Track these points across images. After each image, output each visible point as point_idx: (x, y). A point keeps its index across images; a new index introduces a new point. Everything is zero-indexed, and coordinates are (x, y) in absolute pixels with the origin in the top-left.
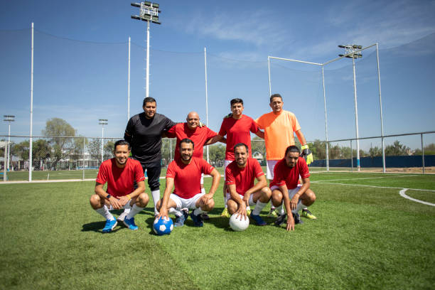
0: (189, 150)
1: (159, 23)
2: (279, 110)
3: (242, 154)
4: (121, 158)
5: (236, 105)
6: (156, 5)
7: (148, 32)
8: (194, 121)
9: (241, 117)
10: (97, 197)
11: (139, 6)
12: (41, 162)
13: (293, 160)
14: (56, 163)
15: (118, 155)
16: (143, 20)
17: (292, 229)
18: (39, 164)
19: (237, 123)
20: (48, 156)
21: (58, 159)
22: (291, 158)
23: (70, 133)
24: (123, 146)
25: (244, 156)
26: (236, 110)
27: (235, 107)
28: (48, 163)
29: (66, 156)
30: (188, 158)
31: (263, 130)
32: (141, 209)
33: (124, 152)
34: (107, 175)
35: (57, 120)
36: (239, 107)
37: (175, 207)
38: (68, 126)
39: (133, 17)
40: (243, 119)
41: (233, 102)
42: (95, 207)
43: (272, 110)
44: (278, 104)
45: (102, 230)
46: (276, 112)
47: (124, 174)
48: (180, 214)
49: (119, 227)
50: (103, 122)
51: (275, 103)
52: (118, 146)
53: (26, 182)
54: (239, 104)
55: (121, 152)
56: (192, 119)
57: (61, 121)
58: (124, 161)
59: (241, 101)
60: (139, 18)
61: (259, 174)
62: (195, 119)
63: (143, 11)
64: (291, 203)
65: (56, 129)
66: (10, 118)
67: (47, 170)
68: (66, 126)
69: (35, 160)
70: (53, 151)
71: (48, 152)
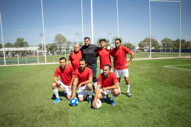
3: (106, 70)
9: (103, 47)
14: (60, 52)
18: (54, 52)
20: (57, 49)
21: (61, 51)
23: (64, 40)
24: (63, 60)
26: (102, 45)
28: (57, 52)
29: (64, 49)
35: (59, 35)
36: (103, 43)
38: (64, 37)
50: (77, 34)
52: (61, 60)
53: (44, 64)
57: (61, 35)
59: (104, 40)
65: (59, 38)
66: (42, 35)
67: (57, 55)
68: (62, 37)
69: (52, 51)
70: (58, 47)
71: (57, 48)
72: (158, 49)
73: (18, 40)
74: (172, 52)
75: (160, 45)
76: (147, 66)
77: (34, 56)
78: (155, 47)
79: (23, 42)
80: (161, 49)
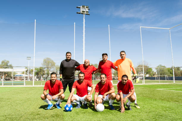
0: (82, 77)
1: (89, 15)
2: (123, 58)
3: (103, 78)
4: (53, 80)
5: (104, 56)
6: (88, 7)
7: (84, 19)
8: (87, 63)
9: (106, 61)
10: (43, 95)
11: (80, 8)
12: (41, 77)
13: (124, 81)
14: (47, 77)
15: (52, 78)
16: (82, 14)
17: (123, 112)
18: (40, 77)
19: (105, 64)
22: (124, 80)
23: (53, 64)
24: (54, 75)
25: (104, 79)
26: (104, 59)
27: (104, 57)
28: (44, 77)
30: (82, 80)
31: (117, 67)
32: (62, 100)
33: (54, 77)
34: (48, 86)
35: (48, 59)
36: (105, 57)
37: (76, 100)
38: (53, 61)
39: (77, 13)
40: (108, 62)
41: (103, 55)
42: (43, 99)
43: (121, 58)
44: (123, 55)
45: (46, 108)
46: (123, 59)
47: (54, 86)
48: (78, 103)
49: (54, 107)
51: (122, 55)
52: (52, 75)
53: (32, 86)
54: (106, 56)
55: (53, 77)
56: (86, 62)
57: (50, 59)
58: (54, 81)
59: (106, 54)
60: (80, 13)
61: (111, 87)
62: (87, 62)
63: (82, 10)
64: (123, 101)
65: (47, 62)
66: (29, 58)
67: (43, 80)
68: (51, 61)
69: (39, 76)
70: (46, 72)
71: (44, 73)
72: (153, 76)
73: (3, 62)
74: (167, 79)
75: (155, 73)
76: (139, 89)
77: (18, 80)
78: (150, 74)
79: (8, 64)
80: (156, 76)
